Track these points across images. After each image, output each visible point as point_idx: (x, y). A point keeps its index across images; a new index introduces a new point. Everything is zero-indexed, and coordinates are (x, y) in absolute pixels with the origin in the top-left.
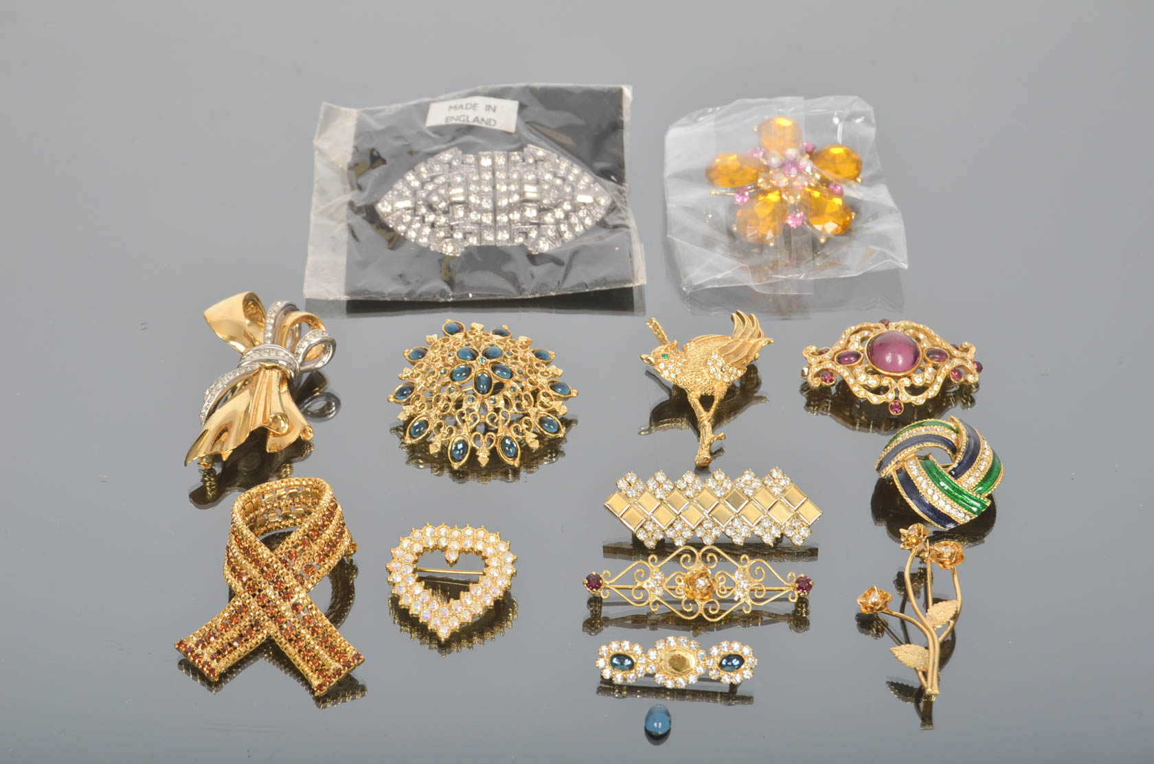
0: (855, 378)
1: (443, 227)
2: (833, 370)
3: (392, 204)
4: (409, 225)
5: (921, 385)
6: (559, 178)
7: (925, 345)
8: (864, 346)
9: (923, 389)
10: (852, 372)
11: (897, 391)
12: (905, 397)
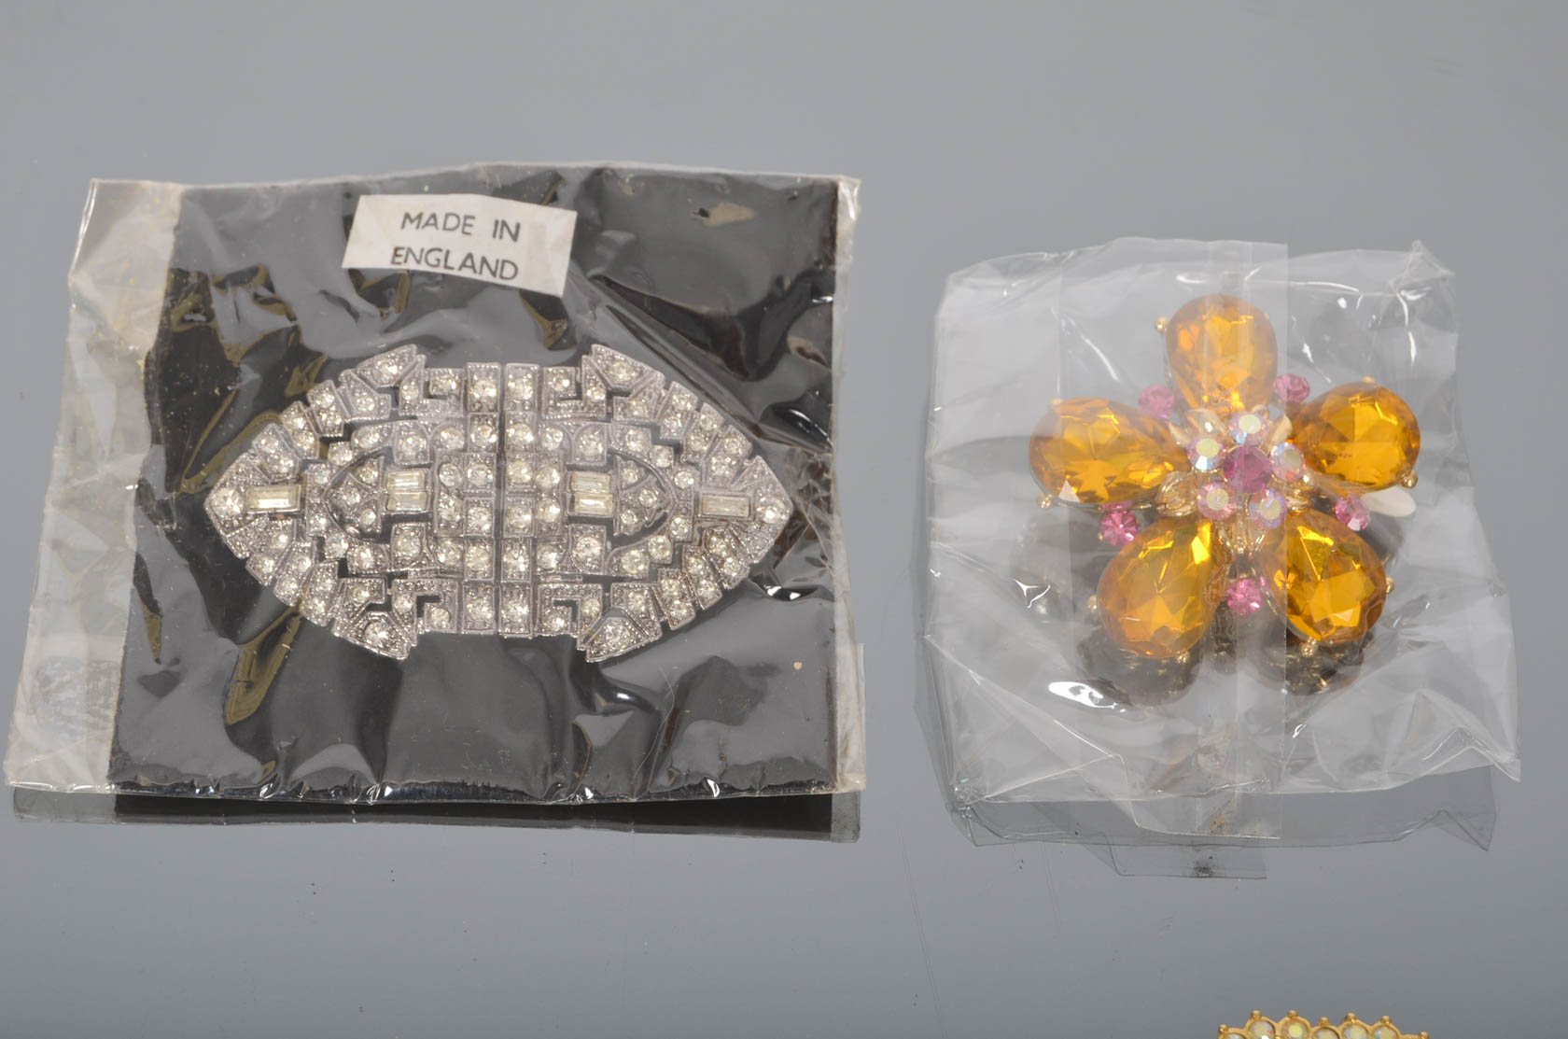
1: (369, 576)
3: (245, 496)
4: (285, 559)
6: (666, 443)
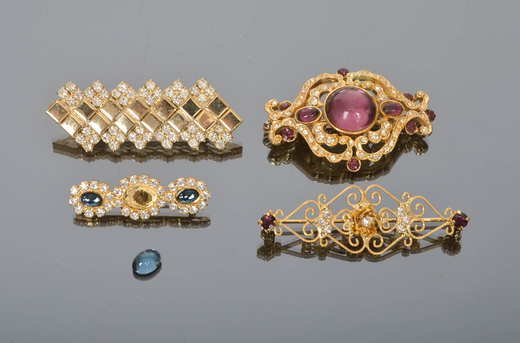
0: (314, 136)
2: (293, 128)
5: (378, 142)
7: (382, 98)
8: (322, 102)
9: (381, 144)
10: (311, 130)
11: (354, 149)
12: (361, 155)
